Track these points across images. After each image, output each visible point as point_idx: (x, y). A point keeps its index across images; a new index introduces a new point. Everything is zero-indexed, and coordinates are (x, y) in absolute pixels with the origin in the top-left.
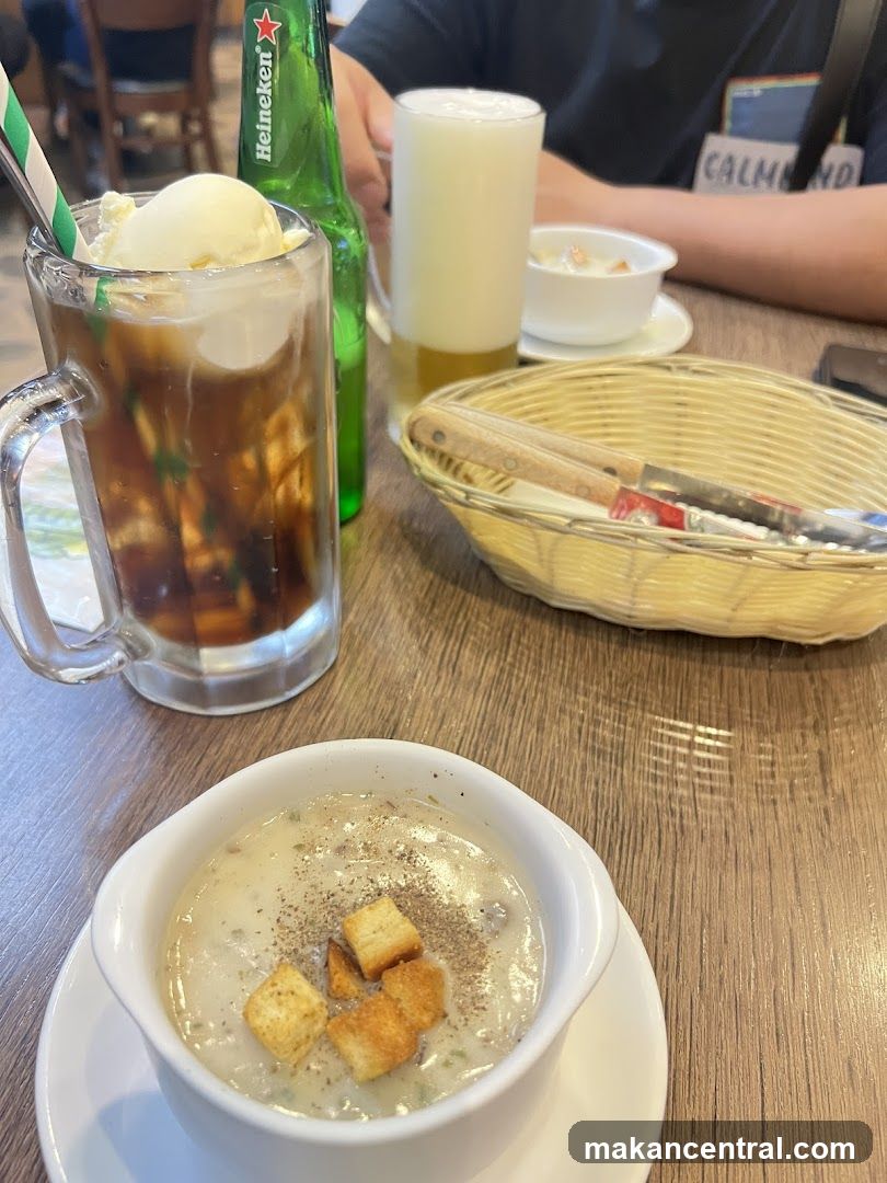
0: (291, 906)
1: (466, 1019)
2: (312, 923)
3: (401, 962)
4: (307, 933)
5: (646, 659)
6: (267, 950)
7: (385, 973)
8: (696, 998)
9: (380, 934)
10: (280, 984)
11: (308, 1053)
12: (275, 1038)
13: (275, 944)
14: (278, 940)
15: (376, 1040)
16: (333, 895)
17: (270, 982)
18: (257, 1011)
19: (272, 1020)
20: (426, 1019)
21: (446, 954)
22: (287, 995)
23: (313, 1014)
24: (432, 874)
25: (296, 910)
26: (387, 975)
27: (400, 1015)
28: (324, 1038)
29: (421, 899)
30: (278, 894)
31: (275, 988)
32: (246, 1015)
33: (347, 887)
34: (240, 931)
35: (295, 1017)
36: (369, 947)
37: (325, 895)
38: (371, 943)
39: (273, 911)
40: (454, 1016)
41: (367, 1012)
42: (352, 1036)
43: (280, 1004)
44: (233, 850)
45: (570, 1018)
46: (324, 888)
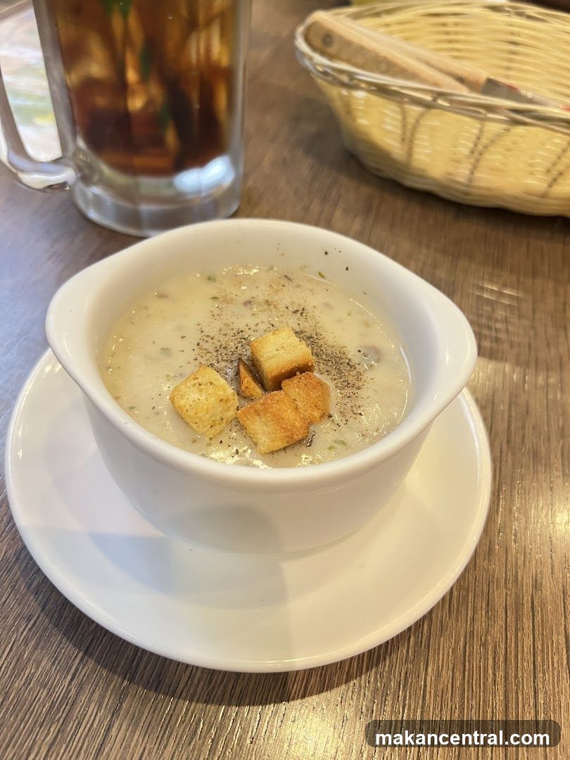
0: (208, 336)
1: (347, 420)
2: (225, 348)
3: (298, 373)
4: (221, 354)
5: (472, 229)
6: (189, 363)
7: (283, 382)
8: (505, 447)
9: (281, 351)
10: (201, 378)
11: (221, 432)
12: (196, 413)
13: (196, 359)
14: (198, 357)
15: (278, 419)
16: (242, 331)
17: (192, 377)
18: (181, 396)
19: (194, 401)
20: (316, 414)
21: (330, 377)
22: (206, 384)
23: (227, 400)
24: (320, 325)
25: (212, 338)
26: (285, 383)
27: (297, 408)
28: (233, 423)
29: (312, 340)
30: (199, 327)
31: (197, 381)
32: (172, 400)
33: (253, 328)
34: (167, 349)
35: (213, 399)
36: (273, 359)
37: (235, 331)
38: (274, 357)
39: (194, 337)
40: (336, 417)
41: (272, 400)
42: (258, 418)
43: (201, 391)
44: (162, 296)
45: (432, 421)
46: (236, 326)
